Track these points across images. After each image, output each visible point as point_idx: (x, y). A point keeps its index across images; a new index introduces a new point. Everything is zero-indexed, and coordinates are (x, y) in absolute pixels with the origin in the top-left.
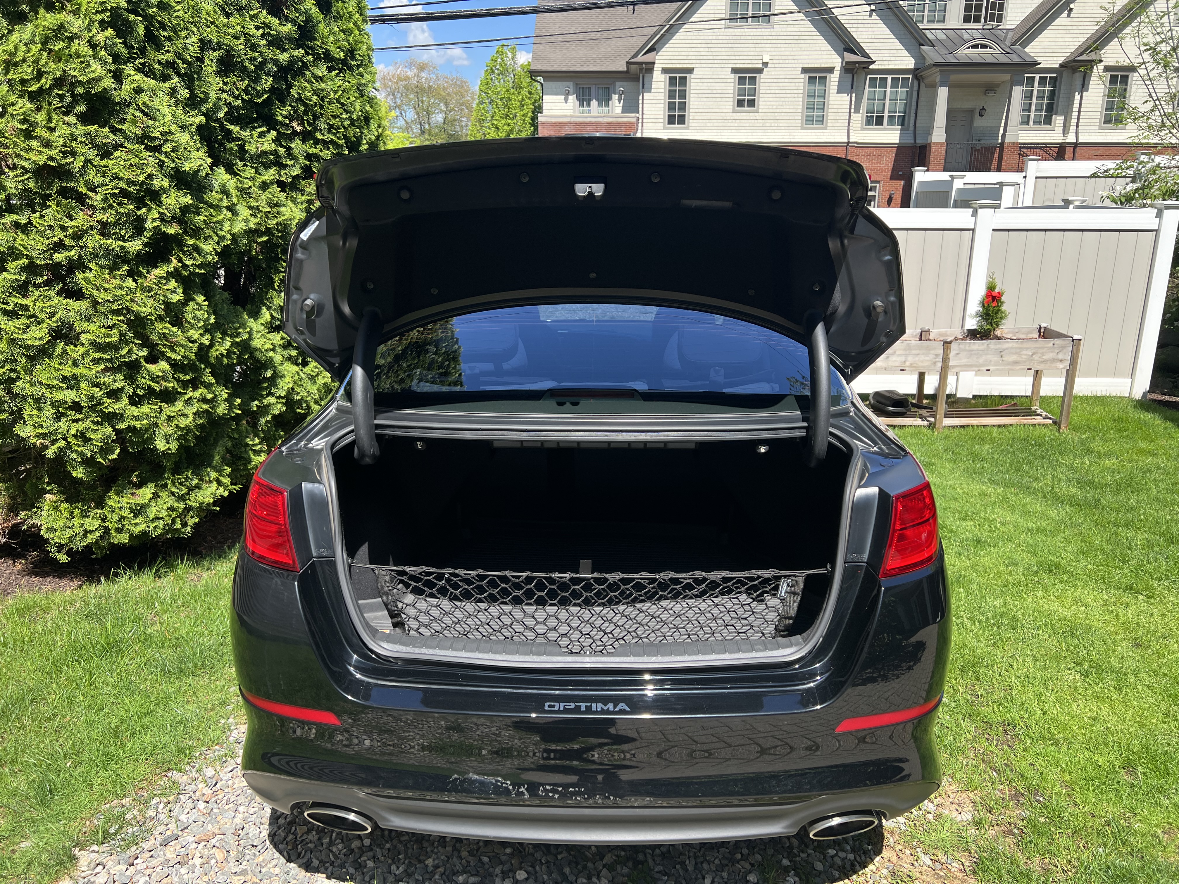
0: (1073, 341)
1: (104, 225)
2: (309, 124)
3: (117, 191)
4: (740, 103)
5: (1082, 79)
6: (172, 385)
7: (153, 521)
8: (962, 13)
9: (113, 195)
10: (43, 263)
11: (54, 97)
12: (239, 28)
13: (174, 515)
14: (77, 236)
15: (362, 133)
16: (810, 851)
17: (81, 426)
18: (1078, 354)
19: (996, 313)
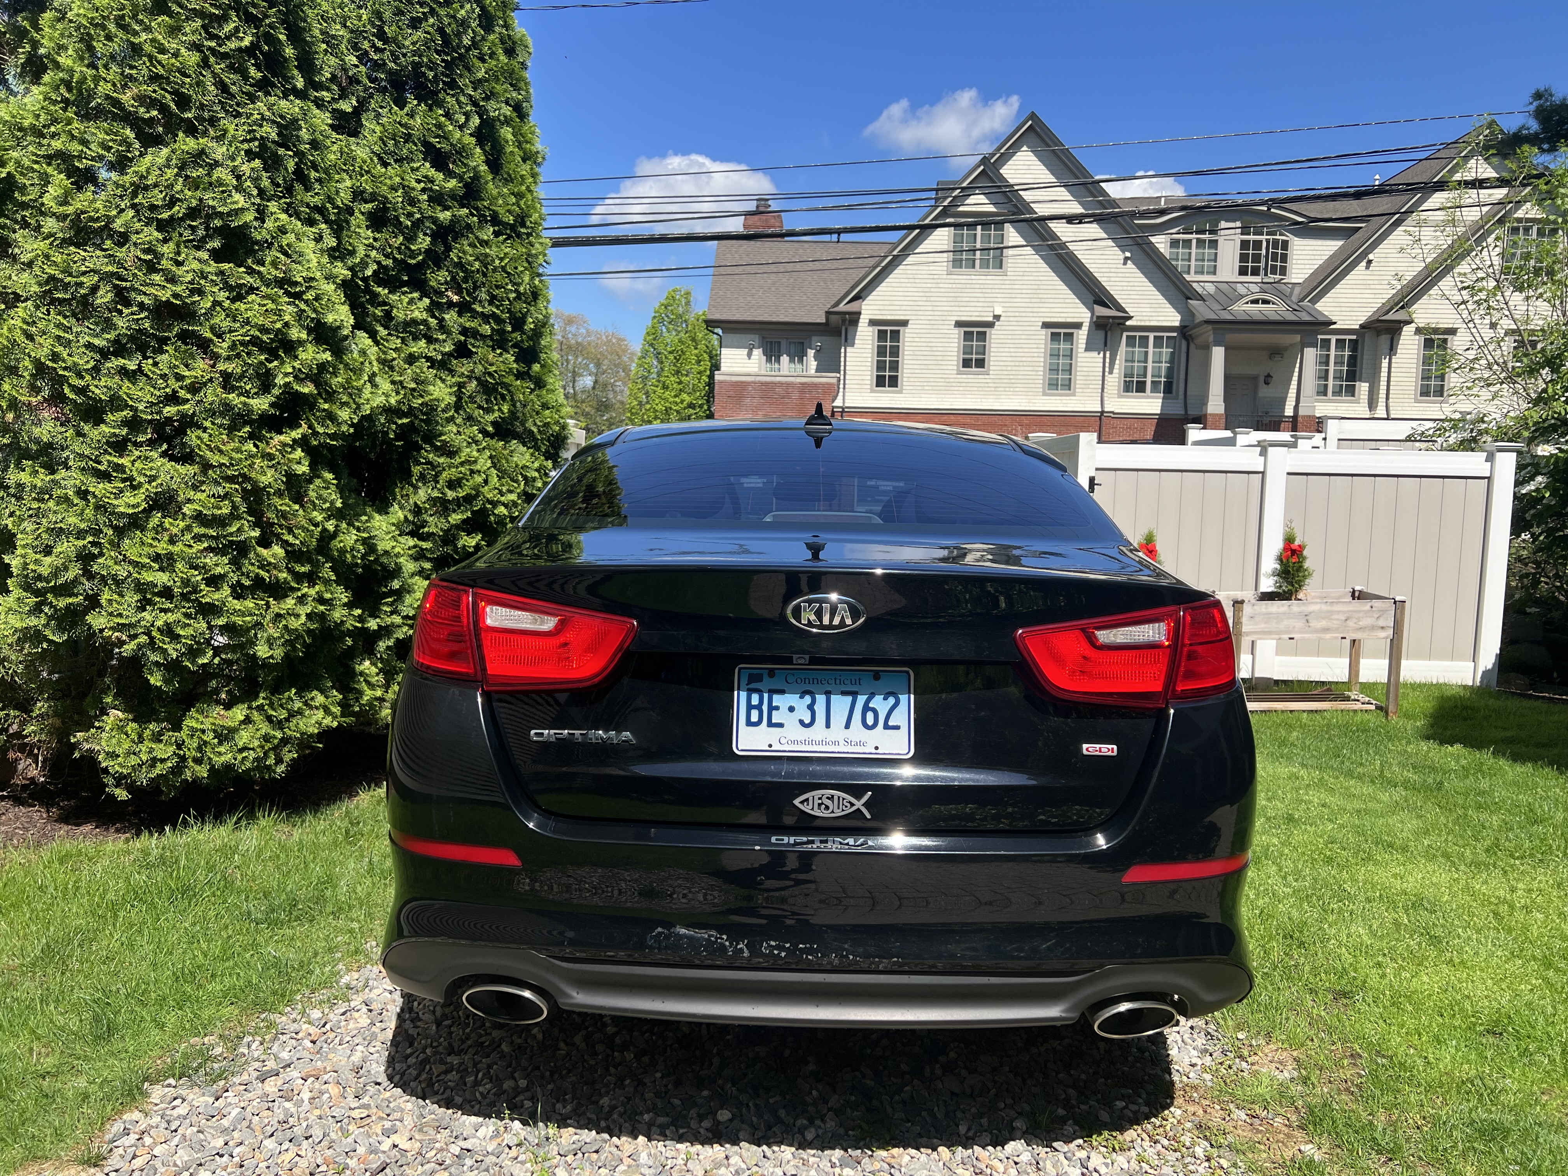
0: (1395, 602)
1: (226, 377)
2: (469, 294)
3: (248, 338)
4: (966, 363)
5: (1389, 342)
6: (285, 575)
7: (241, 751)
8: (1237, 264)
9: (242, 343)
10: (150, 417)
11: (186, 229)
12: (397, 180)
13: (268, 746)
14: (194, 388)
15: (528, 310)
16: (1092, 1103)
17: (171, 617)
18: (1402, 619)
19: (1298, 571)
